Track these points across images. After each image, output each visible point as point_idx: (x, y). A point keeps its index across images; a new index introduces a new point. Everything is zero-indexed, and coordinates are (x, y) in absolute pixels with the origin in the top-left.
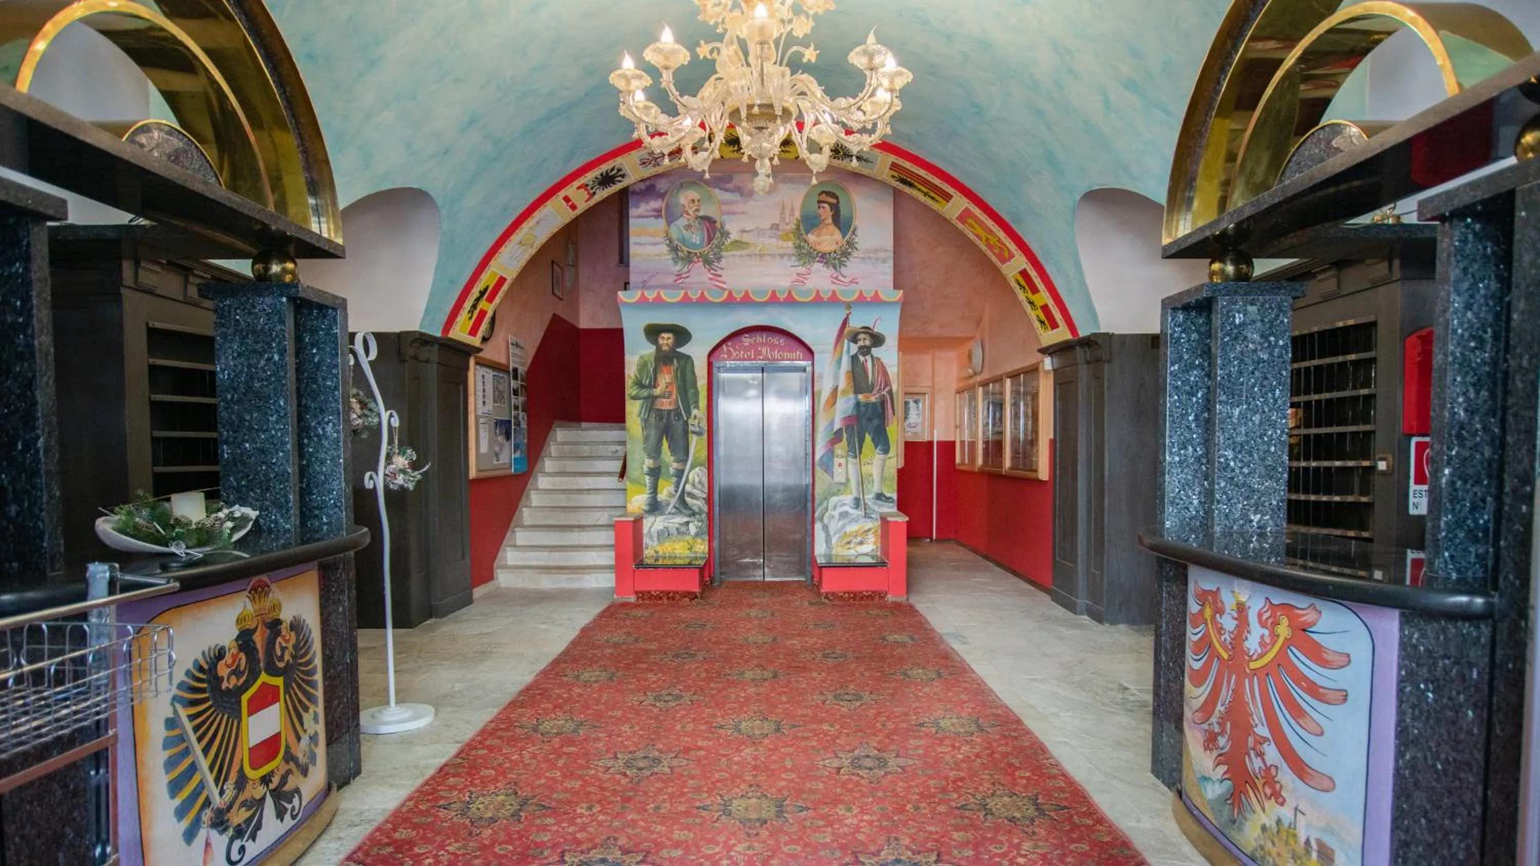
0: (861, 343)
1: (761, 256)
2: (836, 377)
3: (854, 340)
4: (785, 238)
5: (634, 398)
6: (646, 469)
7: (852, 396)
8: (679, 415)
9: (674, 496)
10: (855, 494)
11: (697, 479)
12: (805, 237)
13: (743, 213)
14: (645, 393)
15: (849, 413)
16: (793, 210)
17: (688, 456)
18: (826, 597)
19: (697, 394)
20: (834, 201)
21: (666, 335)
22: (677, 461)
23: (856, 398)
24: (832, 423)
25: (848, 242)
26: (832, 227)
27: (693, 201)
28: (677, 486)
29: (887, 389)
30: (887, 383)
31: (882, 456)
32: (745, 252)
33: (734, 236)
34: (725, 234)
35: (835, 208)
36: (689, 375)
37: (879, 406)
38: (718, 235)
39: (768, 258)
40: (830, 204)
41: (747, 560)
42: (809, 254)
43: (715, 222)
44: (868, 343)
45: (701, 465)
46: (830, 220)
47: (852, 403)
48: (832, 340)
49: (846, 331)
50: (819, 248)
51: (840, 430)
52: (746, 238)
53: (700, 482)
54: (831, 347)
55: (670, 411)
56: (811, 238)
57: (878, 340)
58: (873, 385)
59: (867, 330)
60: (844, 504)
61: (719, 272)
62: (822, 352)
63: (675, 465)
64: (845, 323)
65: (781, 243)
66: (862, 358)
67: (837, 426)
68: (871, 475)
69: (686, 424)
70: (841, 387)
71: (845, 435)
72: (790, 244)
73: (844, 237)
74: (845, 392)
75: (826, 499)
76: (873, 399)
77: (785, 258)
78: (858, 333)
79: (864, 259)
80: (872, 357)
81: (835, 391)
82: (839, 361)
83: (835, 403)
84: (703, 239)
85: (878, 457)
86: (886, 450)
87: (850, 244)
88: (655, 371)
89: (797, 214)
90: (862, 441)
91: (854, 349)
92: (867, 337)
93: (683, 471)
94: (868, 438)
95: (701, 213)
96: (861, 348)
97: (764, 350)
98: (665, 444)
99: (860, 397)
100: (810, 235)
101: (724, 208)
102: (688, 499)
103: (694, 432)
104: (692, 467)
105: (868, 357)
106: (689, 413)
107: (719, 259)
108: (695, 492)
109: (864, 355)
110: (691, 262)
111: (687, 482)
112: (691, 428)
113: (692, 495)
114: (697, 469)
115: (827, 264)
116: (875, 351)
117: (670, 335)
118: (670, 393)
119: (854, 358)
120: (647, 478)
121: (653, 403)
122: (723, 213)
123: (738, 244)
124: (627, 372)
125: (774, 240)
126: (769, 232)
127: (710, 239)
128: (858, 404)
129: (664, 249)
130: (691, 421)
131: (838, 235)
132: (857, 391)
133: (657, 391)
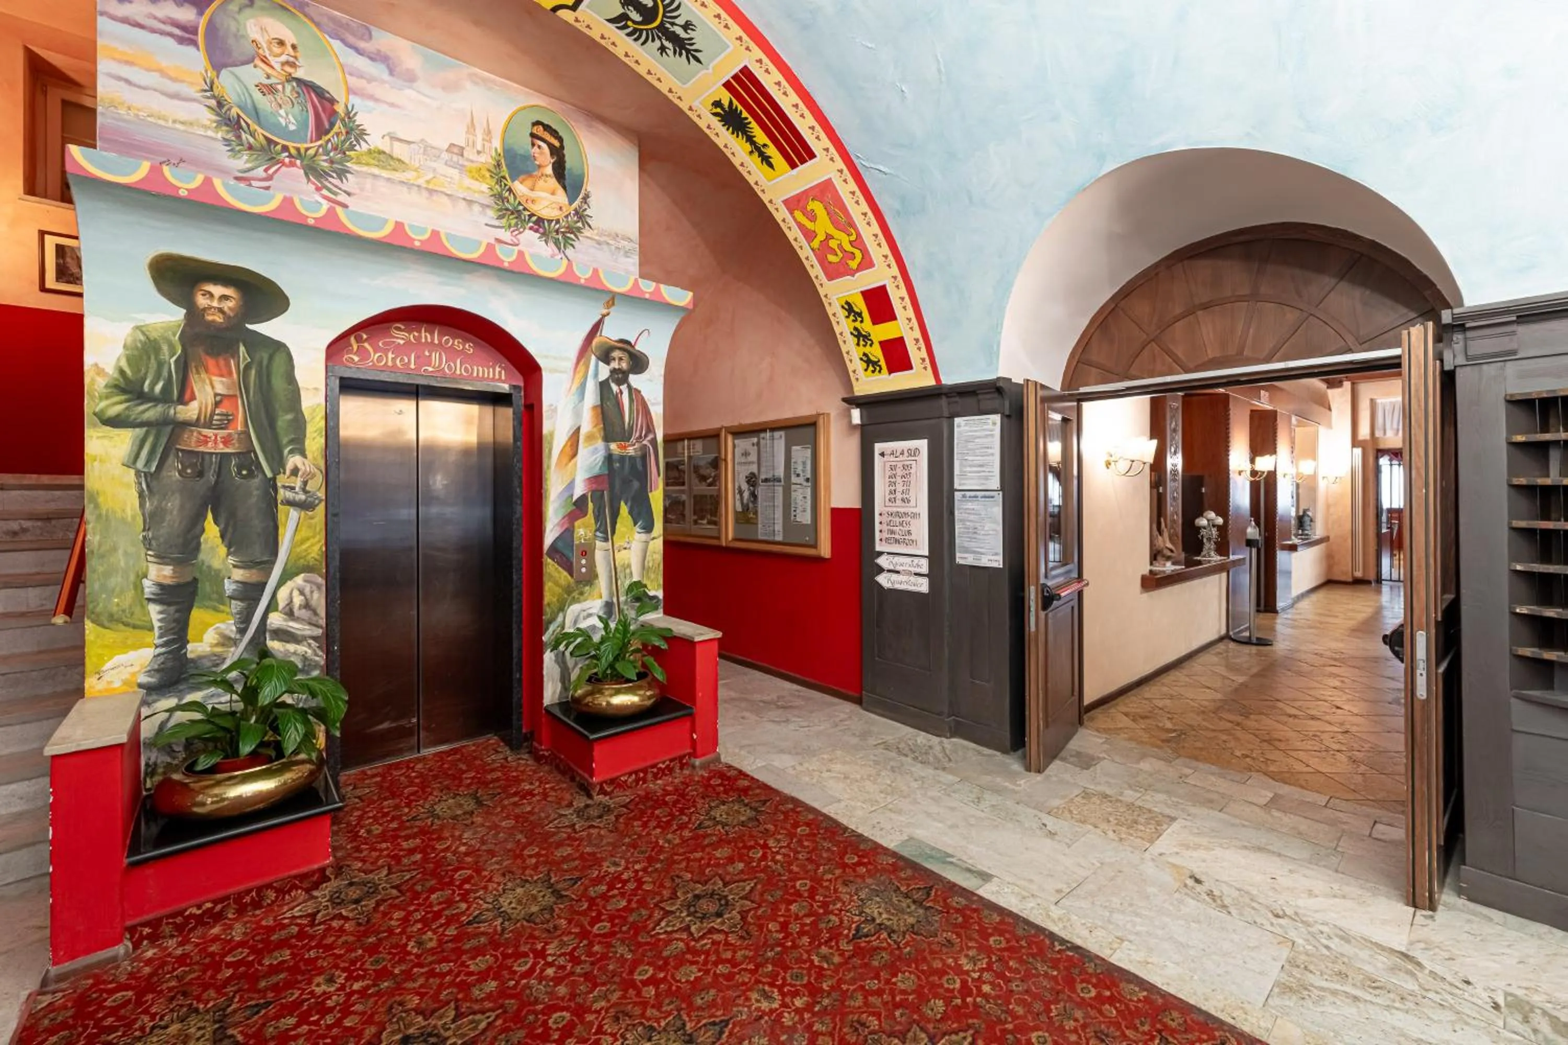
0: (614, 365)
1: (431, 192)
2: (577, 413)
3: (606, 357)
4: (477, 175)
5: (115, 422)
6: (149, 587)
7: (600, 444)
8: (247, 461)
9: (235, 643)
10: (605, 598)
11: (298, 600)
12: (509, 183)
13: (392, 105)
14: (152, 412)
15: (596, 471)
16: (488, 132)
17: (275, 553)
18: (603, 792)
19: (299, 424)
20: (556, 143)
21: (218, 290)
22: (244, 565)
23: (608, 449)
24: (571, 485)
25: (577, 212)
26: (553, 182)
27: (281, 43)
28: (245, 619)
29: (650, 437)
30: (650, 429)
31: (644, 537)
32: (397, 176)
33: (375, 140)
34: (355, 133)
35: (558, 153)
36: (278, 383)
37: (638, 460)
38: (338, 127)
39: (445, 199)
40: (550, 146)
41: (386, 725)
42: (517, 213)
43: (332, 101)
44: (624, 365)
45: (308, 569)
46: (549, 170)
47: (600, 455)
48: (573, 354)
49: (595, 342)
50: (534, 208)
51: (583, 498)
52: (399, 150)
53: (307, 606)
54: (570, 364)
55: (224, 457)
56: (520, 187)
57: (639, 363)
58: (631, 428)
59: (625, 345)
60: (590, 615)
61: (342, 198)
62: (554, 371)
63: (239, 574)
64: (596, 328)
65: (468, 182)
66: (615, 388)
67: (579, 491)
68: (629, 566)
69: (272, 484)
70: (583, 432)
71: (590, 505)
72: (484, 187)
73: (571, 203)
74: (590, 438)
75: (562, 609)
76: (631, 451)
77: (476, 208)
78: (612, 349)
79: (599, 243)
80: (629, 387)
81: (575, 435)
82: (583, 386)
83: (574, 455)
84: (303, 125)
85: (638, 537)
86: (648, 528)
87: (580, 215)
88: (184, 366)
89: (497, 143)
90: (615, 515)
91: (604, 371)
92: (625, 356)
93: (262, 586)
94: (624, 509)
95: (300, 74)
96: (613, 371)
97: (435, 357)
98: (211, 530)
99: (613, 446)
100: (517, 183)
101: (352, 81)
102: (274, 645)
103: (290, 503)
104: (285, 577)
105: (624, 388)
106: (278, 463)
107: (342, 174)
108: (294, 626)
109: (619, 383)
110: (273, 160)
111: (272, 606)
112: (282, 494)
113: (283, 635)
114: (299, 580)
115: (545, 235)
116: (634, 379)
117: (229, 291)
118: (227, 421)
119: (604, 386)
120: (155, 612)
121: (173, 439)
122: (350, 91)
123: (382, 158)
124: (89, 359)
125: (454, 173)
126: (445, 156)
127: (321, 131)
128: (609, 458)
129: (207, 117)
130: (281, 480)
131: (561, 197)
132: (607, 439)
133: (190, 411)
